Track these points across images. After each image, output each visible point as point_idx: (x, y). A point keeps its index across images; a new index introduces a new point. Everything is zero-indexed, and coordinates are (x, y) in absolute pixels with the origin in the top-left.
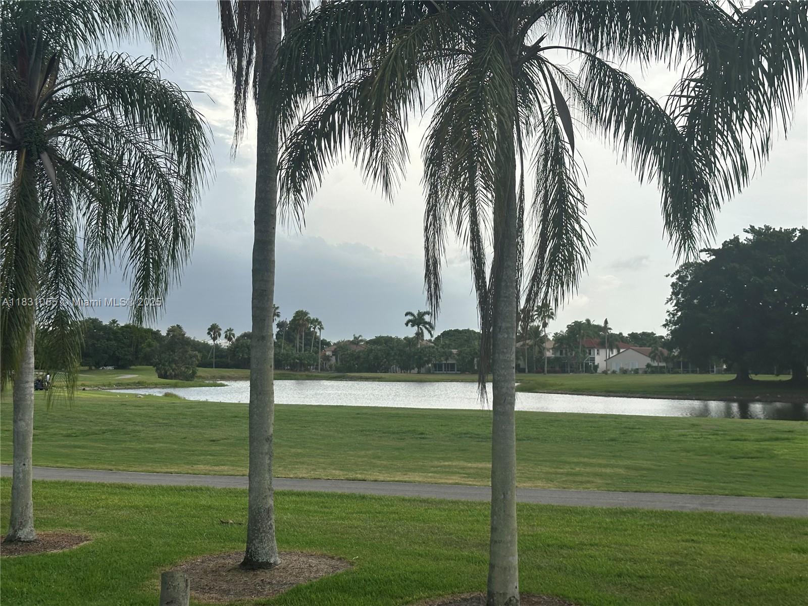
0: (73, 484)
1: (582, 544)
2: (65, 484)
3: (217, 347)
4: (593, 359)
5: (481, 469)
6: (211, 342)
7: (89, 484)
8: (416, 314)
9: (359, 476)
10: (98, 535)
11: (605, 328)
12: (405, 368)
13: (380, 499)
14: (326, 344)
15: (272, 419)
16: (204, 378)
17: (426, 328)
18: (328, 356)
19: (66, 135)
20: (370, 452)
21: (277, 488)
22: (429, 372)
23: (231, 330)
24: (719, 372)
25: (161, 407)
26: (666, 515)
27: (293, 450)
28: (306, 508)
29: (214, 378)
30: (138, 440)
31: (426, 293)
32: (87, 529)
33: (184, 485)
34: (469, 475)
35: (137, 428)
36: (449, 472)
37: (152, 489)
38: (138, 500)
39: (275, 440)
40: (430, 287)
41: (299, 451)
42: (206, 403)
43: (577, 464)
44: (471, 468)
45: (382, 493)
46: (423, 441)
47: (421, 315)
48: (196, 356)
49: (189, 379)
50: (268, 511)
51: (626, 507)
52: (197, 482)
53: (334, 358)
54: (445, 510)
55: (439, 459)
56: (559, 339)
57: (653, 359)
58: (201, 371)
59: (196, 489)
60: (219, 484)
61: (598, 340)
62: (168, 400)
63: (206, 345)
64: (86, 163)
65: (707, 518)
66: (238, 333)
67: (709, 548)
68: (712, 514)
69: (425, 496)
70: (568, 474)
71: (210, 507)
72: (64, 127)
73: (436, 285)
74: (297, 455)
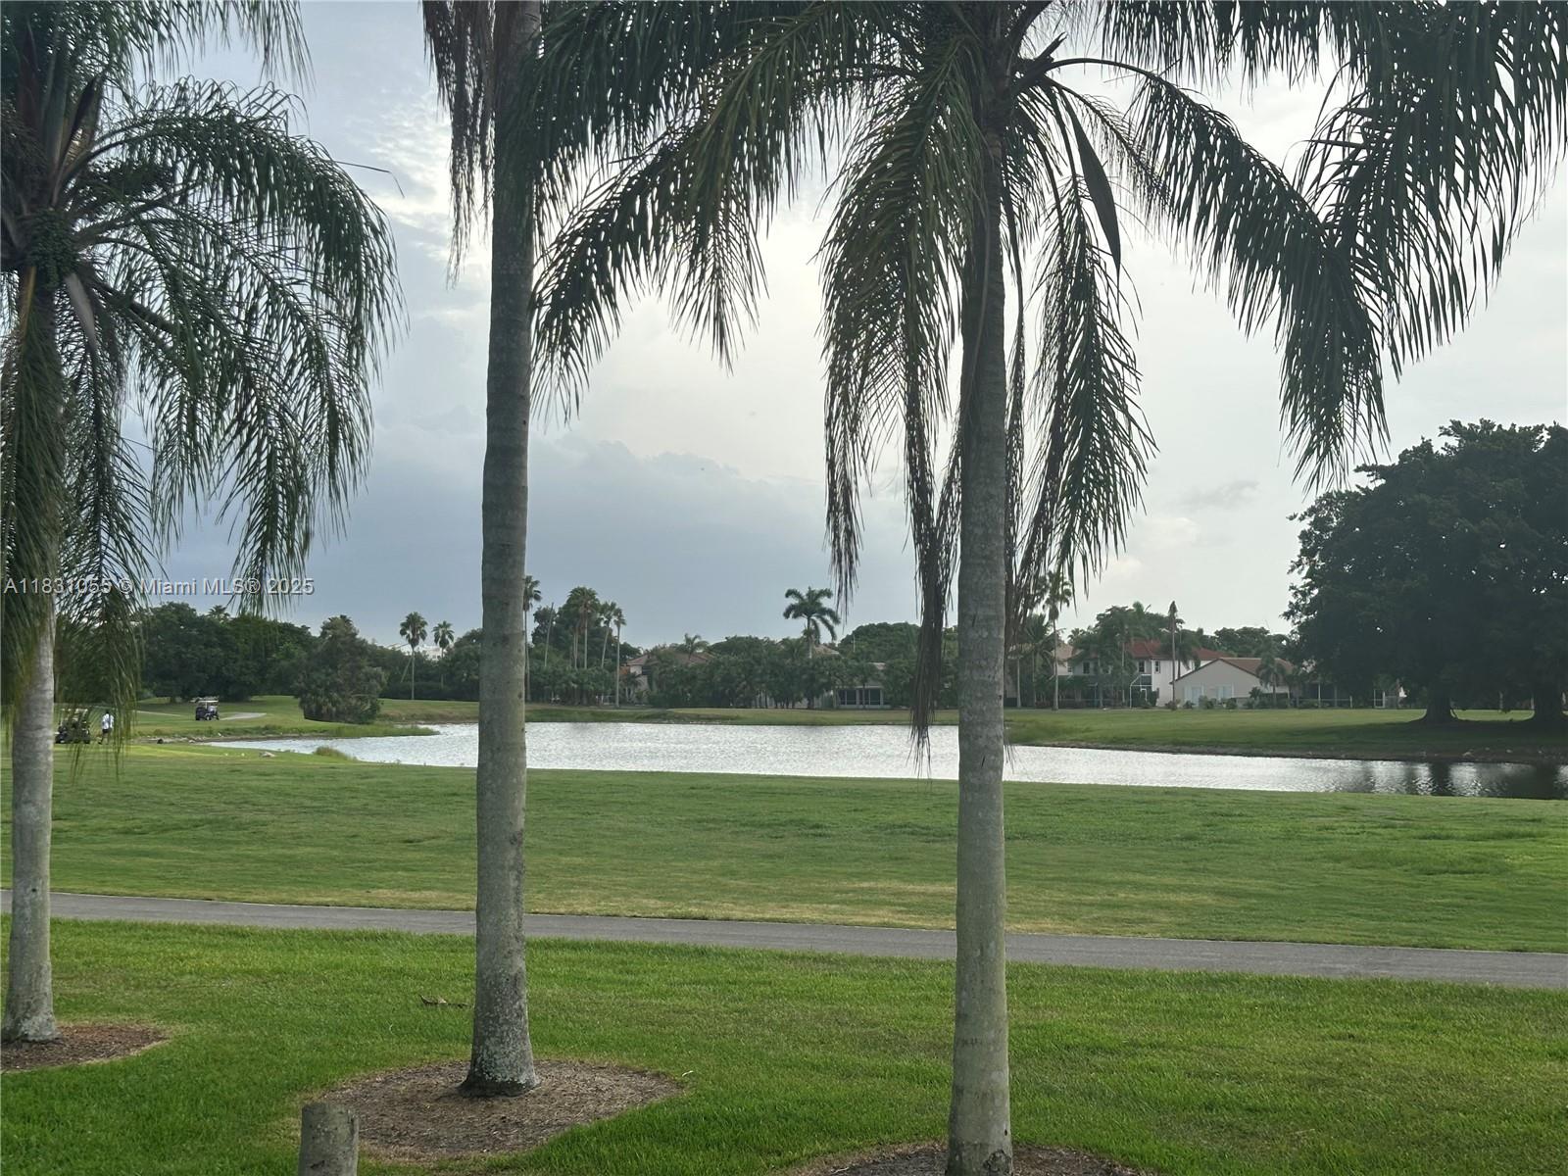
0: (134, 927)
1: (1135, 1044)
2: (118, 926)
3: (419, 658)
4: (1148, 681)
5: (933, 895)
6: (407, 649)
7: (166, 928)
8: (804, 593)
9: (694, 910)
10: (181, 1028)
11: (1172, 620)
12: (784, 698)
13: (736, 955)
14: (628, 651)
15: (522, 800)
16: (392, 719)
17: (825, 622)
18: (634, 676)
19: (116, 242)
20: (715, 863)
21: (533, 932)
22: (829, 706)
23: (445, 625)
24: (1392, 705)
25: (308, 776)
26: (1297, 987)
27: (564, 860)
28: (590, 973)
29: (413, 718)
30: (263, 839)
31: (830, 549)
32: (160, 1017)
33: (351, 928)
34: (910, 908)
35: (262, 817)
36: (871, 901)
37: (288, 936)
38: (259, 959)
39: (528, 839)
40: (837, 537)
41: (578, 860)
42: (396, 769)
43: (1121, 885)
44: (913, 893)
45: (740, 944)
46: (820, 842)
47: (814, 596)
48: (377, 676)
49: (364, 720)
50: (515, 981)
51: (1217, 972)
52: (376, 923)
53: (644, 680)
54: (863, 977)
55: (849, 876)
56: (1080, 640)
57: (1264, 679)
58: (388, 706)
59: (374, 937)
60: (421, 926)
61: (1157, 644)
62: (323, 762)
63: (396, 655)
64: (156, 298)
65: (1377, 992)
66: (459, 633)
67: (1384, 1051)
68: (1386, 983)
69: (824, 949)
70: (1103, 905)
71: (401, 972)
72: (111, 226)
73: (850, 533)
74: (572, 869)
